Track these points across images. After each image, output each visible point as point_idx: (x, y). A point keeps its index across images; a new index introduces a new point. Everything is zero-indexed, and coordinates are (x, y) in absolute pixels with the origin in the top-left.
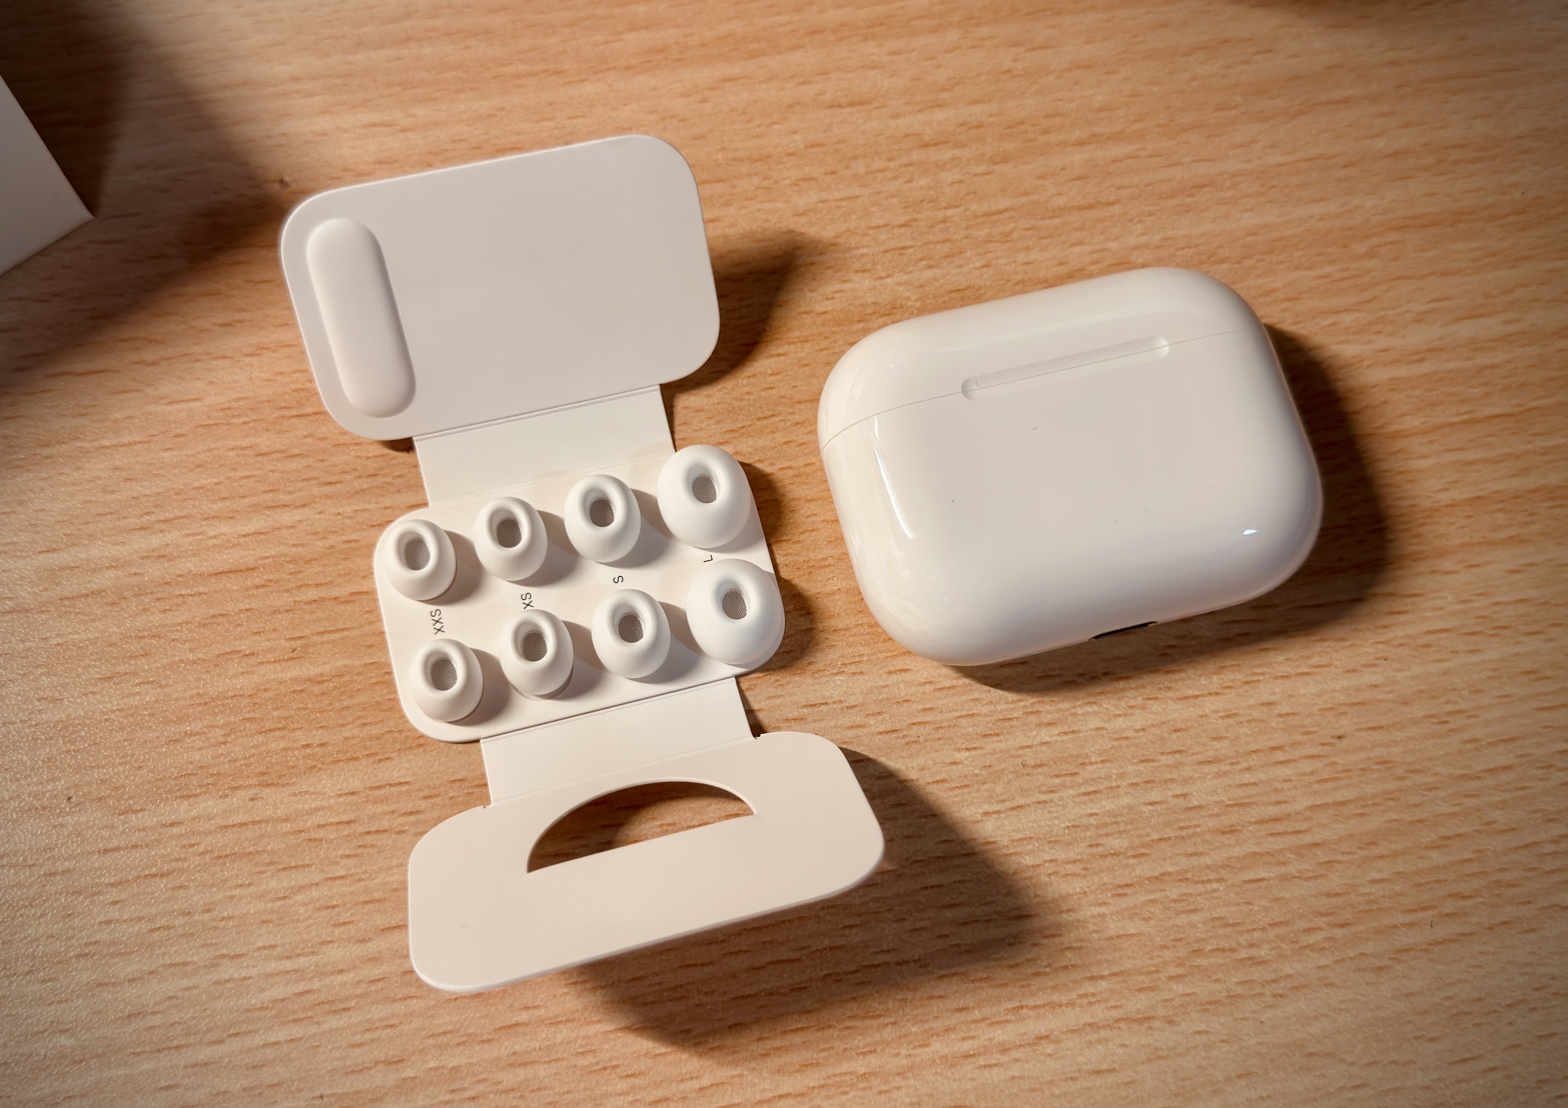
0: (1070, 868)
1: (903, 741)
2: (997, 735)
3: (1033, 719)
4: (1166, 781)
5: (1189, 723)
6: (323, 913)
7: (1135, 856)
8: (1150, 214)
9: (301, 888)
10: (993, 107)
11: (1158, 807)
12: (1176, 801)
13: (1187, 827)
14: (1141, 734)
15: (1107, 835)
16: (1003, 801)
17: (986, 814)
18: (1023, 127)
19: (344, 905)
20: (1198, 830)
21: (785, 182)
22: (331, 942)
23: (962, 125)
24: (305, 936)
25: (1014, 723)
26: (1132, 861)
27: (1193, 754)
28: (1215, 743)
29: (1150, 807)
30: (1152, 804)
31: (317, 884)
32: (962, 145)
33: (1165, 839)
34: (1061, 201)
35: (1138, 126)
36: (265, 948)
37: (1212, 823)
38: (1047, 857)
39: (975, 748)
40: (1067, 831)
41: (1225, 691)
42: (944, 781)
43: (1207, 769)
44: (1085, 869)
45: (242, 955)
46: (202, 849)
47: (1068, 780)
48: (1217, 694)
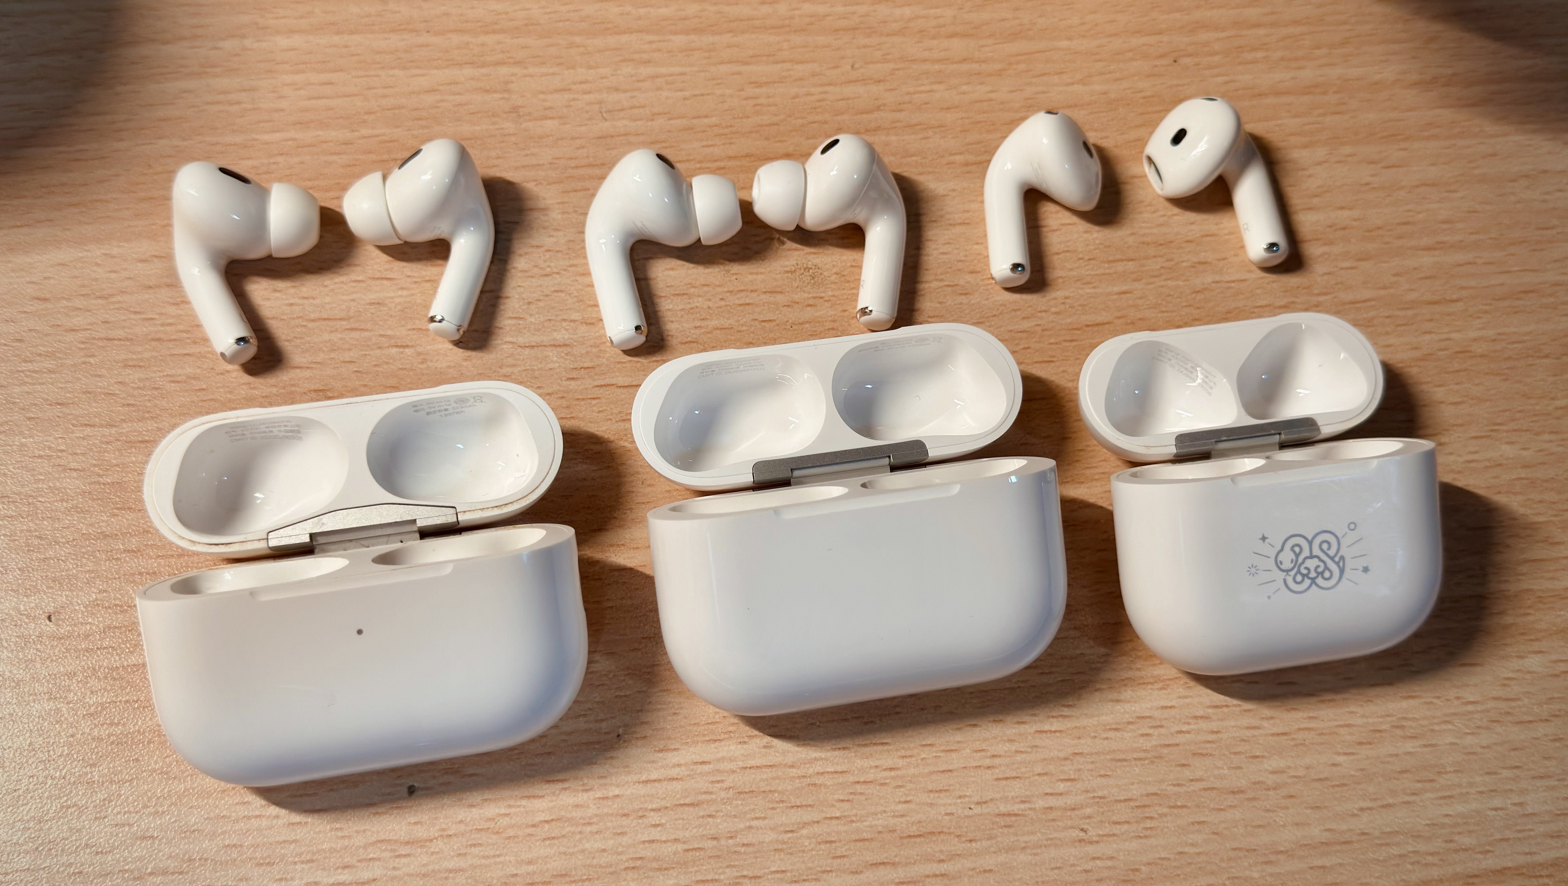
0: (1430, 859)
1: (1292, 743)
2: (1370, 743)
3: (1399, 732)
4: (1506, 791)
5: (1525, 744)
6: (823, 847)
7: (1481, 853)
8: (1487, 312)
9: (806, 824)
10: (1356, 213)
11: (1500, 812)
12: (1514, 808)
13: (1524, 831)
14: (1487, 750)
15: (1460, 833)
16: (1375, 799)
17: (1362, 809)
18: (1381, 232)
19: (840, 841)
20: (1532, 833)
21: (1184, 264)
22: (831, 871)
23: (1330, 227)
24: (810, 865)
25: (1383, 734)
26: (1480, 856)
27: (1529, 770)
28: (1546, 762)
29: (1494, 812)
30: (1496, 809)
31: (818, 822)
32: (1331, 243)
33: (1506, 840)
34: (1413, 296)
35: (1474, 237)
36: (777, 872)
37: (1542, 829)
38: (1410, 849)
39: (1352, 754)
40: (1427, 828)
41: (1553, 719)
42: (1327, 779)
43: (1539, 783)
44: (1441, 860)
45: (759, 877)
46: (725, 785)
47: (1428, 785)
48: (1547, 720)
